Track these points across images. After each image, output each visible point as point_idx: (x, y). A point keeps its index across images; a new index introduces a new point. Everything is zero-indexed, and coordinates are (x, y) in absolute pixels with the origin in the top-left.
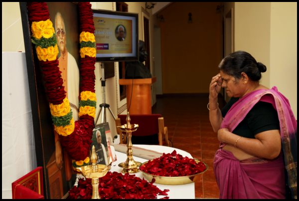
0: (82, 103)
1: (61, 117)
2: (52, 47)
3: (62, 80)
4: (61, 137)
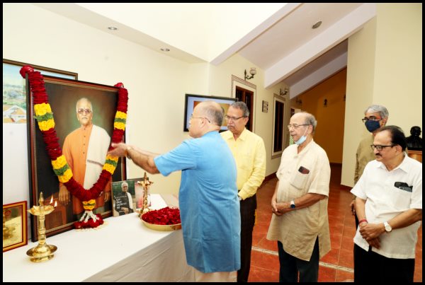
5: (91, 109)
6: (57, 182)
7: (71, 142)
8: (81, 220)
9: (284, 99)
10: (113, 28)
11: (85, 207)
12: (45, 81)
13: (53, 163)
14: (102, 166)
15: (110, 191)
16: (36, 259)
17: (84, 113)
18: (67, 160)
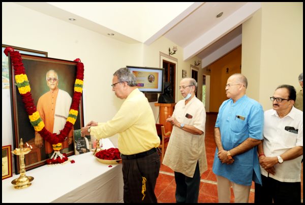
5: (57, 78)
6: (34, 131)
7: (43, 101)
8: (52, 158)
9: (198, 69)
10: (73, 19)
11: (54, 149)
12: (23, 58)
13: (30, 117)
14: (66, 119)
15: (72, 137)
16: (19, 186)
17: (52, 81)
18: (40, 114)
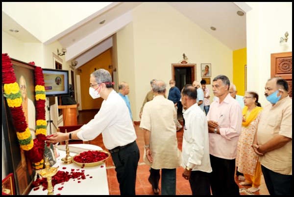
0: (38, 127)
1: (24, 140)
2: (18, 99)
3: (25, 117)
4: (25, 151)
5: (26, 86)
9: (73, 69)
17: (23, 89)
